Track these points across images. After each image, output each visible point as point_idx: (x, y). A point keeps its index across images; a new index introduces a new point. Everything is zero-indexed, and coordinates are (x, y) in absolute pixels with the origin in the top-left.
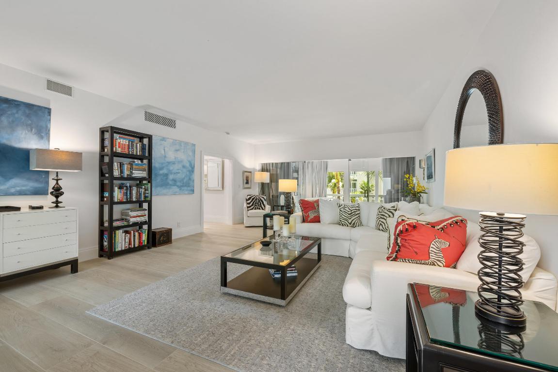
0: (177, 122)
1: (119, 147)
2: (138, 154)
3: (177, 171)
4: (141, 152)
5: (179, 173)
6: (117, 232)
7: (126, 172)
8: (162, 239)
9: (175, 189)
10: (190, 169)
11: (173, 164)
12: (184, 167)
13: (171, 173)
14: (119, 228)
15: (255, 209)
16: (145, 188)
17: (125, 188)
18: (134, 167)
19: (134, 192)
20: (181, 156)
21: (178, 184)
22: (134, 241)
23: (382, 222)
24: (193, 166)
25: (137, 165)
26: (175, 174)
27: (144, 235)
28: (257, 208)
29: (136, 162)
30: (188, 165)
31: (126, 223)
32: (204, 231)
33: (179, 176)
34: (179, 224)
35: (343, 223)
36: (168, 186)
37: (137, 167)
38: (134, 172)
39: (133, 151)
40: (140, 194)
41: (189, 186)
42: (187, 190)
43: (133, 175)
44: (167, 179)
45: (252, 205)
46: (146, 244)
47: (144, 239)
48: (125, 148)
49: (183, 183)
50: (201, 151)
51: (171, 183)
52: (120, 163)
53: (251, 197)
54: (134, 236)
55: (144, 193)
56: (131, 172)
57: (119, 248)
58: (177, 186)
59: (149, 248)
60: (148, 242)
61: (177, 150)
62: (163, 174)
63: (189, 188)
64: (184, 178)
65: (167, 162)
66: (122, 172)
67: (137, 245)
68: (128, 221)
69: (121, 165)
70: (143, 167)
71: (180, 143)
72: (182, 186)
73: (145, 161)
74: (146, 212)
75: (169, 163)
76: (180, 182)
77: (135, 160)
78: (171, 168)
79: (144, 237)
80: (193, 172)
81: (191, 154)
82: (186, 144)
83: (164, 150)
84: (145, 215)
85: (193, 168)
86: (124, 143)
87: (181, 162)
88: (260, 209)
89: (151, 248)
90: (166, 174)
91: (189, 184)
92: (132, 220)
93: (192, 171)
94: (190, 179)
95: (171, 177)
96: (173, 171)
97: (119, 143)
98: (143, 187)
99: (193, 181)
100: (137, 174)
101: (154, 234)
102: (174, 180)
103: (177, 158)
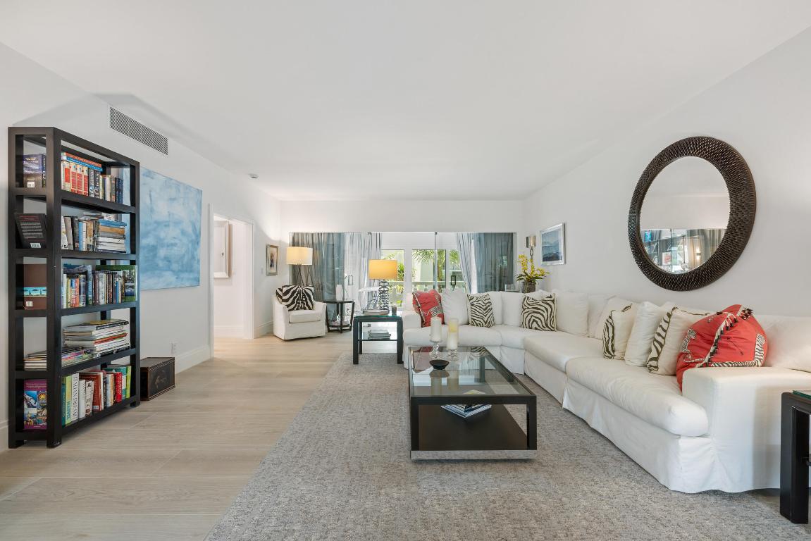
0: (171, 143)
1: (67, 180)
2: (108, 199)
3: (173, 242)
4: (113, 197)
5: (175, 245)
6: (68, 379)
7: (84, 239)
8: (157, 381)
9: (169, 277)
10: (194, 237)
11: (166, 226)
12: (183, 233)
13: (163, 246)
14: (71, 369)
15: (297, 309)
16: (124, 277)
17: (82, 276)
18: (102, 228)
19: (102, 285)
20: (180, 211)
21: (175, 266)
22: (105, 394)
23: (538, 318)
24: (198, 232)
25: (108, 224)
26: (168, 246)
27: (124, 377)
28: (301, 308)
29: (106, 219)
30: (190, 230)
31: (86, 357)
32: (215, 356)
33: (175, 251)
34: (175, 346)
35: (477, 322)
36: (157, 272)
37: (108, 229)
38: (101, 239)
39: (98, 191)
40: (115, 289)
41: (191, 271)
42: (188, 279)
43: (100, 247)
44: (155, 256)
45: (293, 303)
46: (128, 396)
47: (124, 387)
48: (79, 183)
49: (182, 266)
50: (209, 205)
51: (161, 264)
52: (72, 218)
53: (290, 290)
54: (105, 383)
55: (123, 287)
56: (94, 239)
57: (71, 417)
58: (173, 271)
59: (134, 404)
60: (133, 392)
61: (172, 199)
62: (148, 245)
63: (192, 276)
64: (184, 255)
65: (156, 222)
66: (75, 238)
67: (110, 403)
68: (90, 351)
69: (74, 223)
70: (120, 230)
71: (178, 184)
72: (181, 271)
73: (126, 218)
74: (127, 328)
75: (158, 223)
76: (177, 262)
77: (103, 214)
78: (162, 235)
79: (125, 383)
80: (198, 243)
81: (195, 208)
82: (188, 188)
83: (150, 196)
84: (125, 335)
85: (198, 236)
86: (79, 171)
87: (177, 223)
88: (305, 309)
89: (139, 404)
90: (153, 246)
91: (192, 266)
92: (101, 348)
93: (196, 242)
94: (193, 257)
95: (162, 252)
96: (166, 241)
97: (67, 171)
98: (121, 273)
99: (199, 261)
100: (108, 244)
101: (144, 371)
102: (168, 260)
103: (173, 214)
